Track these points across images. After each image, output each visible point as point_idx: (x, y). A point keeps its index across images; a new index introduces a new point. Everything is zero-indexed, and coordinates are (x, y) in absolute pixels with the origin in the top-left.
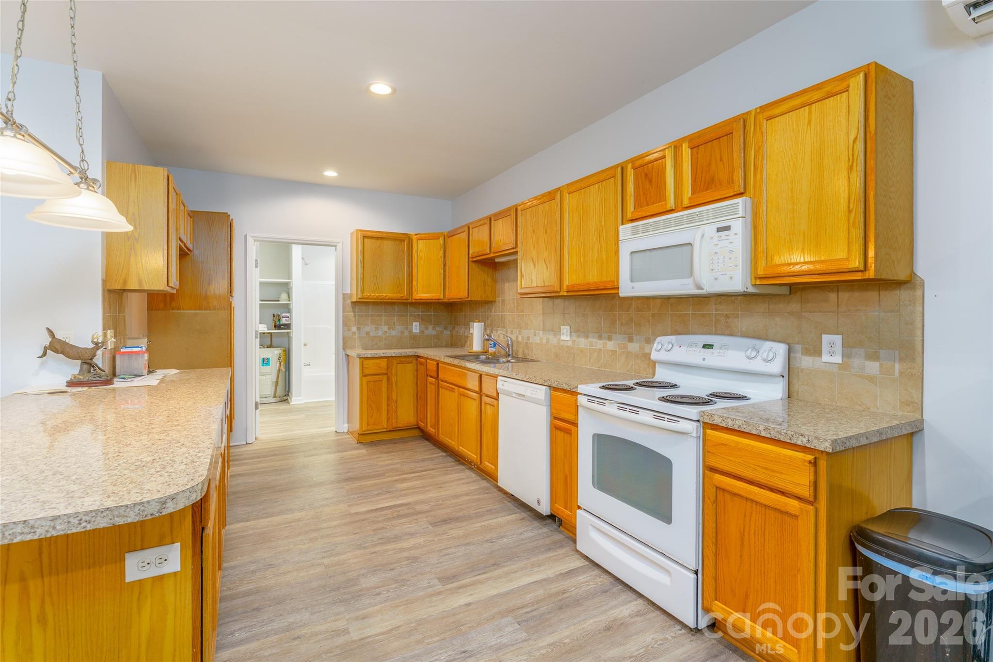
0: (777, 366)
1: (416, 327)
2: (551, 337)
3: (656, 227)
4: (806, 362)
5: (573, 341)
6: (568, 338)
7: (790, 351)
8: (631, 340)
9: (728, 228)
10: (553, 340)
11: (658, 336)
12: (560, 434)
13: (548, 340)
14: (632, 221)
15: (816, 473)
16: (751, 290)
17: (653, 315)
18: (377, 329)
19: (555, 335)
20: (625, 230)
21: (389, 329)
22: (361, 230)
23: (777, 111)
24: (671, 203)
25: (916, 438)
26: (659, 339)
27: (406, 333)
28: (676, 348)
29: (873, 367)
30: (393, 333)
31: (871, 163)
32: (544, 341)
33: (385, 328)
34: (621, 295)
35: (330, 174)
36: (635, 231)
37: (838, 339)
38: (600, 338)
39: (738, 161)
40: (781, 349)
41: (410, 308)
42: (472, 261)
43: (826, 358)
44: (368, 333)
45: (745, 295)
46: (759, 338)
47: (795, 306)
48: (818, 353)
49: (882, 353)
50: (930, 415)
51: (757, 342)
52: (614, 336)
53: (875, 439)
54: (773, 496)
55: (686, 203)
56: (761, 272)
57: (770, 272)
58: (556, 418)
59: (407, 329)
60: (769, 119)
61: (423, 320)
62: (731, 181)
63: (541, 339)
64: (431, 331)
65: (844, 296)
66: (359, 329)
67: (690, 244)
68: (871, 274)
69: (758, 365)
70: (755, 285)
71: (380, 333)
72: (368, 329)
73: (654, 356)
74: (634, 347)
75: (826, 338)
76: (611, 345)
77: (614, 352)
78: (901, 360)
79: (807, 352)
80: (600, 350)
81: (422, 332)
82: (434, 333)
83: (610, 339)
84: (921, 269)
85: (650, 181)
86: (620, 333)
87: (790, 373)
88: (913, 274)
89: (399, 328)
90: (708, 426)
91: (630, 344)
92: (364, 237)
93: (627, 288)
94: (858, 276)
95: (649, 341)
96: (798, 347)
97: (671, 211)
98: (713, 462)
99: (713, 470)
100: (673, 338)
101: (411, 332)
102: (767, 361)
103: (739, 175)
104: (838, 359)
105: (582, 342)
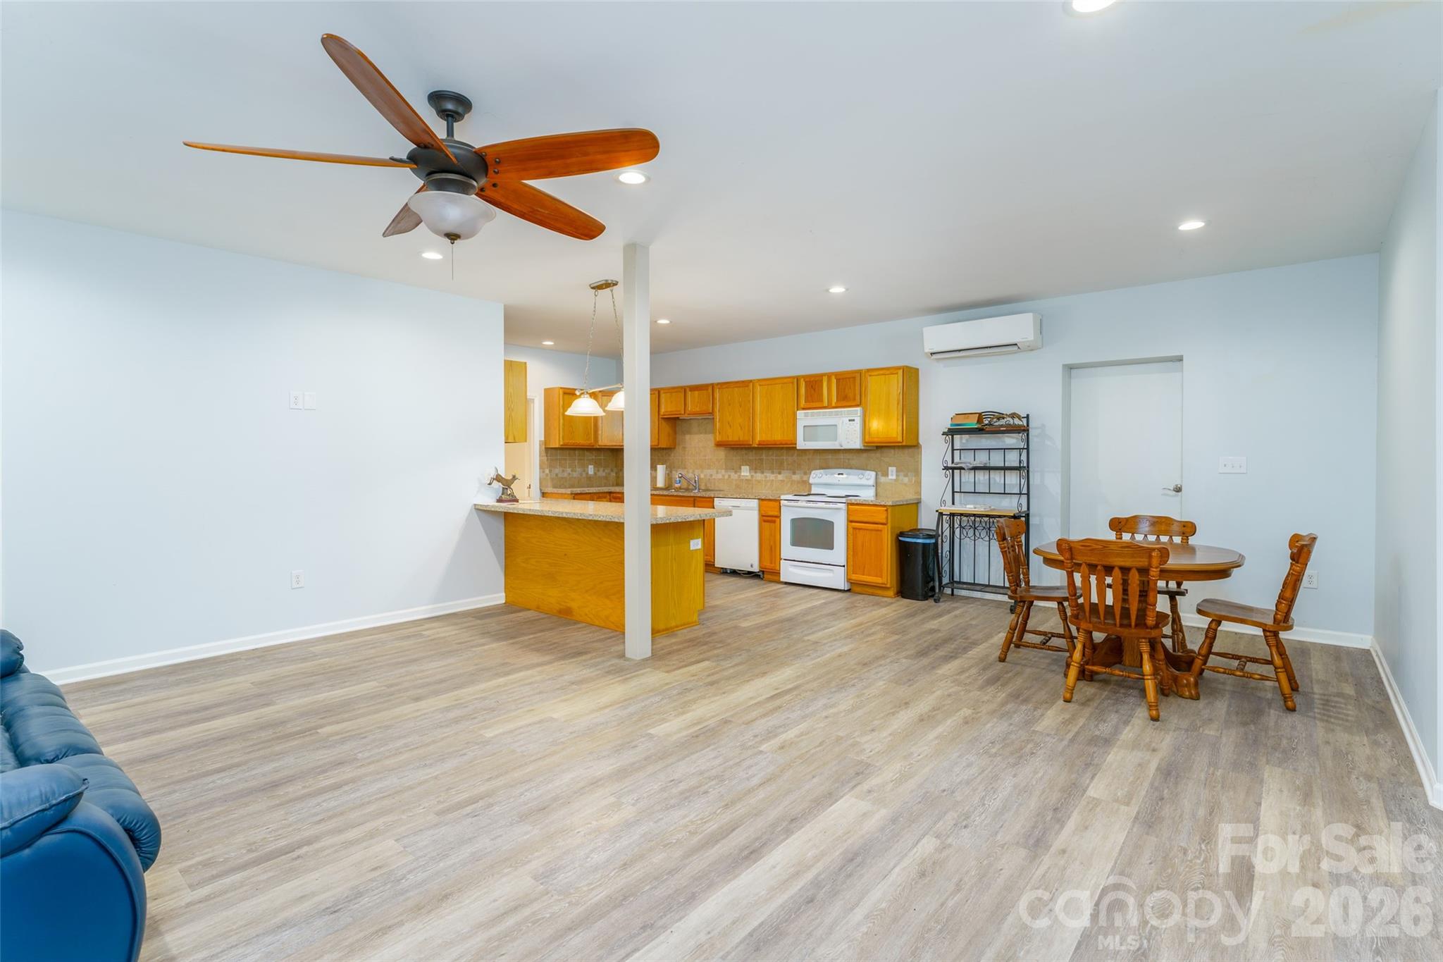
0: (872, 482)
1: (591, 470)
2: (732, 474)
3: (819, 414)
4: (883, 479)
5: (752, 476)
6: (748, 474)
7: (876, 475)
8: (794, 473)
9: (854, 420)
10: (734, 476)
11: (812, 470)
12: (767, 525)
13: (729, 476)
14: (804, 409)
15: (887, 514)
16: (863, 448)
17: (809, 459)
18: (563, 471)
19: (736, 472)
20: (800, 414)
21: (572, 471)
22: (561, 388)
23: (873, 374)
24: (826, 404)
25: (919, 505)
26: (813, 472)
27: (584, 475)
28: (824, 476)
29: (906, 480)
30: (575, 475)
31: (904, 403)
32: (726, 477)
33: (569, 470)
34: (798, 448)
35: (548, 343)
36: (806, 415)
37: (894, 468)
38: (773, 473)
39: (857, 392)
40: (873, 474)
41: (587, 453)
42: (662, 418)
43: (890, 477)
44: (557, 475)
45: (861, 449)
46: (864, 469)
47: (878, 455)
48: (887, 475)
49: (909, 474)
50: (924, 497)
51: (863, 471)
52: (783, 472)
53: (905, 503)
54: (876, 526)
55: (834, 405)
56: (867, 440)
57: (871, 440)
58: (763, 516)
59: (584, 471)
60: (870, 376)
61: (597, 464)
62: (855, 399)
63: (723, 476)
64: (601, 473)
65: (897, 450)
66: (550, 471)
67: (836, 425)
68: (904, 444)
69: (864, 482)
70: (864, 446)
71: (566, 475)
72: (557, 471)
73: (811, 481)
74: (796, 477)
75: (890, 468)
76: (780, 477)
77: (782, 481)
78: (915, 476)
79: (883, 475)
80: (773, 480)
81: (595, 474)
82: (604, 474)
83: (780, 473)
84: (921, 442)
85: (814, 390)
86: (787, 470)
87: (877, 484)
88: (918, 443)
89: (579, 470)
90: (849, 504)
91: (793, 476)
92: (565, 393)
93: (801, 444)
94: (900, 444)
95: (807, 473)
96: (879, 473)
97: (825, 408)
98: (851, 519)
99: (852, 522)
100: (822, 471)
101: (587, 473)
102: (868, 479)
103: (858, 397)
104: (894, 477)
105: (759, 476)
